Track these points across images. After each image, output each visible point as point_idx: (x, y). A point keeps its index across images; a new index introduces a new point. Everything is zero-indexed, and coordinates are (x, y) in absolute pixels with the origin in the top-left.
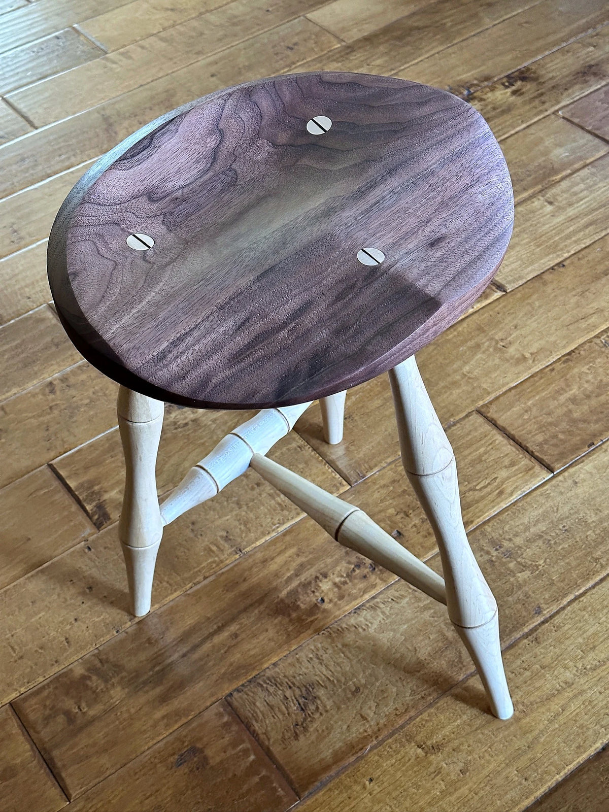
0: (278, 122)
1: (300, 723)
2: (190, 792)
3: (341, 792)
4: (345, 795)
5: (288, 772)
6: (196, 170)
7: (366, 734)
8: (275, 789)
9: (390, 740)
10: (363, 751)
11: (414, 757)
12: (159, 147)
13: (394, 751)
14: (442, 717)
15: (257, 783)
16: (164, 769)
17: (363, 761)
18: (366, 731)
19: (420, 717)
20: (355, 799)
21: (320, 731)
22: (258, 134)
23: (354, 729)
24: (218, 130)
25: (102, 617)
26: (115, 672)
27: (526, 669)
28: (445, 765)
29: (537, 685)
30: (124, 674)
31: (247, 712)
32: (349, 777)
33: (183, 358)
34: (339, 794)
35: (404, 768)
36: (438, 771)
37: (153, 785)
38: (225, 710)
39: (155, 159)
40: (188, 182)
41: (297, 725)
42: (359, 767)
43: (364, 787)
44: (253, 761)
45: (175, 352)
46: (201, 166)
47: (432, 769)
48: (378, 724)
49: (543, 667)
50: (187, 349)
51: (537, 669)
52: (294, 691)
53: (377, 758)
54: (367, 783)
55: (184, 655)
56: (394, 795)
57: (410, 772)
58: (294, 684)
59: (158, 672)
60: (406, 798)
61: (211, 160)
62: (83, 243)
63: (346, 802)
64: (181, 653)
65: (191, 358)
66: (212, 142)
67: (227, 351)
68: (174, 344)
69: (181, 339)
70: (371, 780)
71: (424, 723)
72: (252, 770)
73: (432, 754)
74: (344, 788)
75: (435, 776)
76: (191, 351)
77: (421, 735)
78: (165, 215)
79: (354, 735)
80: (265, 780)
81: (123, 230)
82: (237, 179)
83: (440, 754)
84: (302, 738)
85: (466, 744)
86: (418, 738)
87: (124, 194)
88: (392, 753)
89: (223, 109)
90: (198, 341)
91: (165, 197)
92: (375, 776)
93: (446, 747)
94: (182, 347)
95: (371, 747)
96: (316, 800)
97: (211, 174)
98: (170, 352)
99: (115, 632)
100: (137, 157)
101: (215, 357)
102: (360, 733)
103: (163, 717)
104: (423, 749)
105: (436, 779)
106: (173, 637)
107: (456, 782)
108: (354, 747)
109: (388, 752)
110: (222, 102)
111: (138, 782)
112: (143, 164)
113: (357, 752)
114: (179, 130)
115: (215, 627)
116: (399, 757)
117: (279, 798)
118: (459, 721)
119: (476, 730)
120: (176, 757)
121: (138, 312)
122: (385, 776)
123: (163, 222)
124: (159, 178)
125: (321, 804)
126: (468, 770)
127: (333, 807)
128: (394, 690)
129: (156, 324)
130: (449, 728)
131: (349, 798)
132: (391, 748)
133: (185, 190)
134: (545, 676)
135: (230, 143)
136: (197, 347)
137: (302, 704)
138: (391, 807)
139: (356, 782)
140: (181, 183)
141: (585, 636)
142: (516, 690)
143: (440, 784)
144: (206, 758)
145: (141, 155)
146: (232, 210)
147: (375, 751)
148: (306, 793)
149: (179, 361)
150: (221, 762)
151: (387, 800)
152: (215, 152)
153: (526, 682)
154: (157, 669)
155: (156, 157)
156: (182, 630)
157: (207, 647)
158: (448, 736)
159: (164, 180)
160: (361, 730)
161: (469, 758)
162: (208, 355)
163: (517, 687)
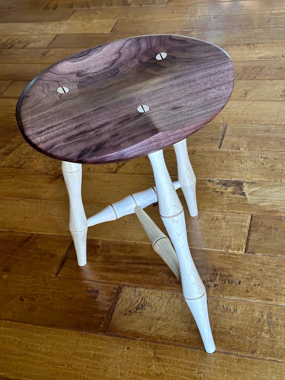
0: (146, 53)
1: (131, 312)
2: (82, 302)
3: (116, 343)
4: (116, 345)
5: (111, 322)
6: (103, 67)
7: (144, 334)
8: (102, 323)
9: (148, 343)
10: (137, 338)
11: (148, 355)
12: (91, 56)
13: (145, 347)
14: (173, 352)
15: (100, 317)
16: (84, 290)
17: (133, 341)
18: (145, 333)
19: (167, 345)
20: (117, 349)
21: (133, 320)
22: (135, 57)
23: (143, 329)
24: (119, 53)
25: (122, 233)
26: (107, 251)
27: (221, 366)
28: (154, 367)
29: (218, 374)
30: (108, 254)
31: (122, 295)
32: (124, 341)
33: (49, 135)
34: (115, 343)
35: (141, 355)
36: (150, 366)
37: (77, 291)
38: (118, 288)
39: (87, 60)
40: (97, 71)
41: (130, 312)
42: (130, 341)
43: (124, 348)
44: (106, 310)
45: (46, 132)
46: (106, 66)
47: (148, 364)
48: (151, 335)
49: (228, 371)
50: (52, 131)
51: (225, 370)
52: (142, 301)
53: (138, 344)
54: (126, 348)
55: (128, 263)
56: (128, 359)
57: (142, 358)
58: (145, 299)
59: (116, 262)
60: (131, 364)
61: (111, 64)
62: (38, 86)
63: (114, 347)
64: (128, 261)
65: (51, 135)
66: (114, 57)
67: (66, 136)
68: (48, 129)
69: (51, 127)
70: (128, 348)
71: (165, 348)
72: (103, 312)
73: (155, 360)
74: (119, 343)
75: (147, 367)
76: (52, 133)
77: (159, 351)
78: (80, 82)
79: (141, 331)
80: (102, 318)
81: (59, 85)
82: (117, 73)
83: (157, 362)
84: (126, 317)
85: (169, 368)
86: (157, 351)
87: (67, 71)
88: (144, 347)
89: (125, 44)
90: (58, 129)
91: (84, 75)
92: (131, 348)
93: (162, 362)
94: (50, 130)
95: (141, 339)
96: (107, 338)
97: (108, 69)
98: (45, 131)
99: (120, 240)
100: (80, 58)
101: (61, 137)
102: (143, 332)
103: (101, 275)
104: (154, 355)
105: (146, 368)
106: (132, 255)
107: (150, 376)
108: (136, 334)
109: (144, 345)
110: (125, 41)
111: (75, 287)
112: (81, 61)
113: (135, 336)
114: (102, 51)
115: (146, 262)
116: (145, 350)
117: (100, 327)
118: (176, 359)
119: (178, 367)
120: (91, 289)
121: (42, 114)
122: (133, 351)
123: (78, 85)
124: (86, 68)
125: (107, 340)
126: (158, 376)
127: (109, 345)
128: (170, 330)
129: (45, 120)
130: (171, 358)
131: (116, 347)
132: (146, 346)
133: (94, 74)
134: (224, 374)
135: (122, 58)
136: (56, 132)
137: (139, 307)
138: (123, 362)
139: (124, 344)
140: (94, 71)
141: (258, 376)
142: (208, 369)
143: (145, 371)
144: (96, 297)
145: (82, 57)
146: (108, 85)
147: (140, 341)
148: (108, 333)
149: (46, 135)
150: (99, 302)
151: (125, 359)
152: (114, 61)
153: (214, 370)
154: (117, 260)
155: (87, 59)
156: (137, 255)
157: (136, 266)
158: (167, 360)
159: (87, 69)
160: (144, 332)
161: (164, 373)
162: (59, 135)
163: (209, 368)
